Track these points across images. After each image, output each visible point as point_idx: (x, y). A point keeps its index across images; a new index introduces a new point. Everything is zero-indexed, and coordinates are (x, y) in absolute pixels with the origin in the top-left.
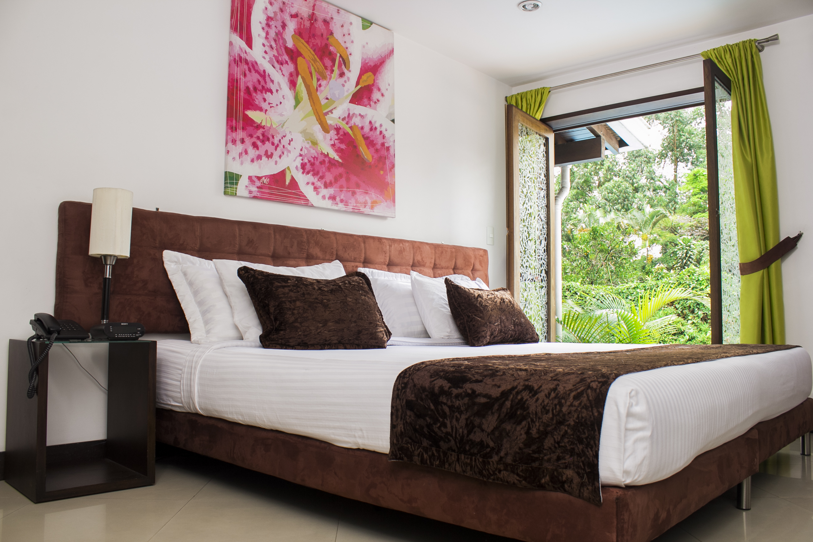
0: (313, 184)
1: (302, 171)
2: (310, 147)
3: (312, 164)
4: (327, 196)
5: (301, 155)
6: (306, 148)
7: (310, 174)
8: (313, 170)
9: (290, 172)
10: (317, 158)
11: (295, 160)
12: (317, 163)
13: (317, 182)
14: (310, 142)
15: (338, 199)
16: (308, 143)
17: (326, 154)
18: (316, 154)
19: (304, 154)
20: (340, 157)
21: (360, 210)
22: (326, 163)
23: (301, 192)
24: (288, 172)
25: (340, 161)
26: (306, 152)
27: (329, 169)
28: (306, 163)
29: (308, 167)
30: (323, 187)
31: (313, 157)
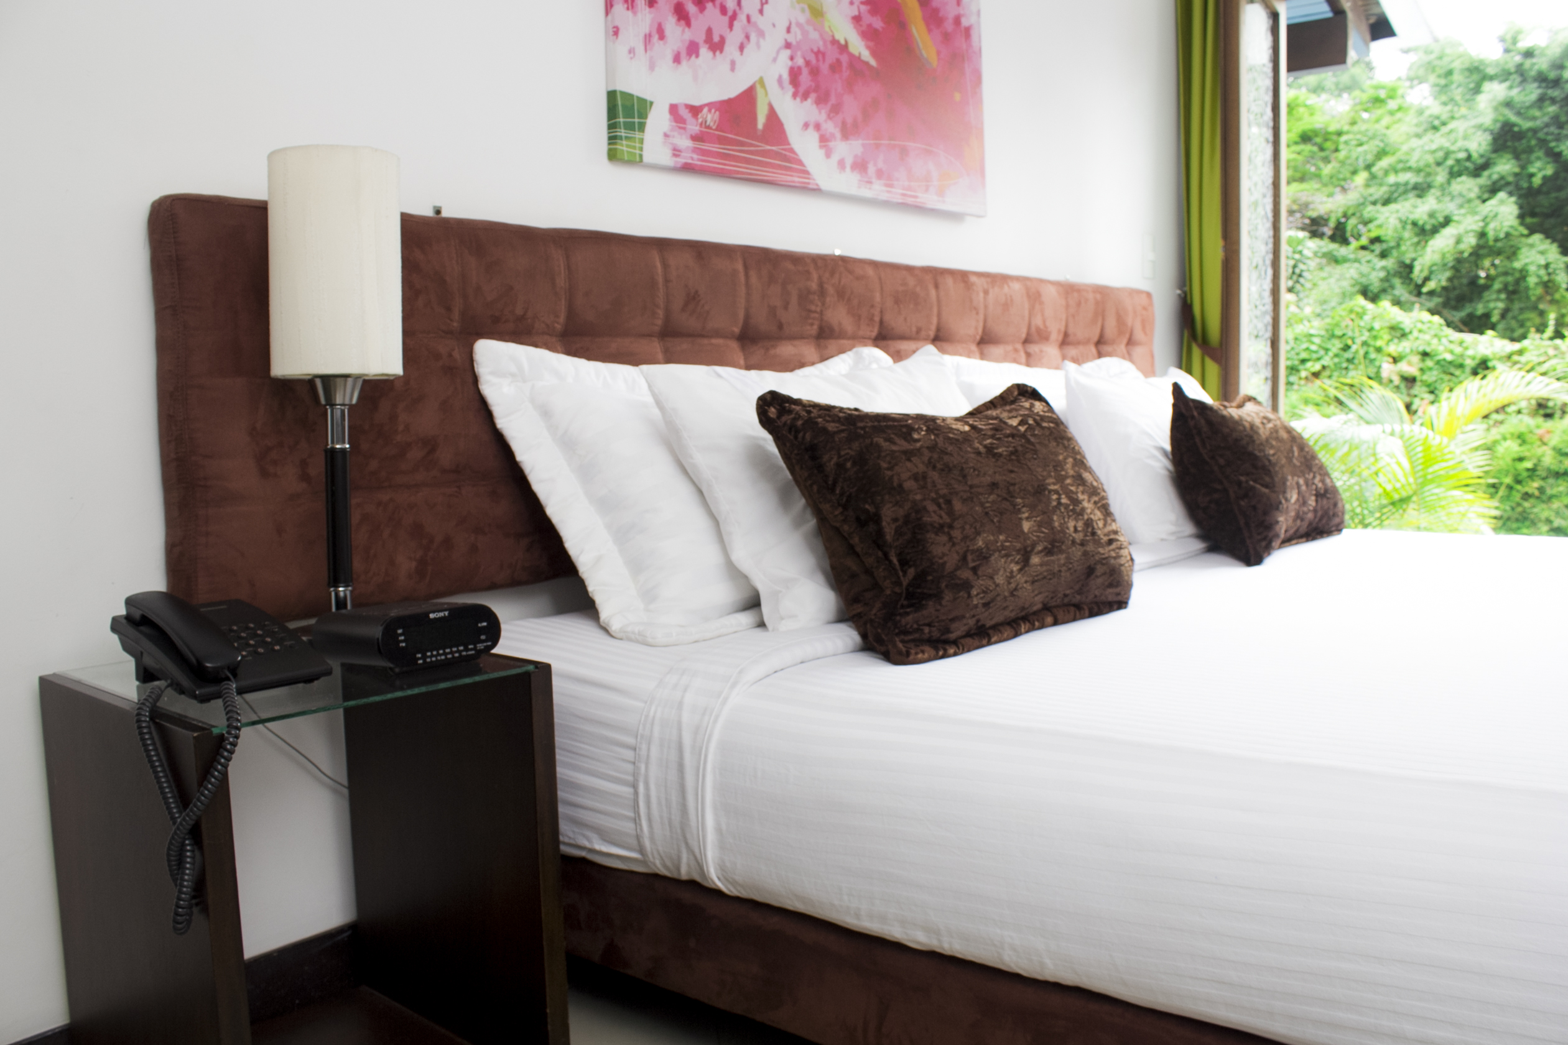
0: (817, 127)
1: (790, 90)
2: (808, 22)
3: (815, 72)
4: (849, 162)
5: (788, 45)
6: (799, 25)
7: (809, 101)
8: (816, 89)
9: (766, 94)
10: (824, 54)
11: (775, 60)
12: (824, 68)
13: (826, 121)
14: (806, 7)
15: (871, 169)
16: (803, 11)
17: (843, 42)
18: (821, 43)
19: (794, 43)
20: (874, 54)
21: (916, 197)
22: (844, 69)
23: (792, 151)
24: (760, 91)
25: (873, 62)
26: (799, 37)
27: (849, 86)
28: (799, 68)
29: (805, 78)
30: (838, 135)
31: (815, 50)
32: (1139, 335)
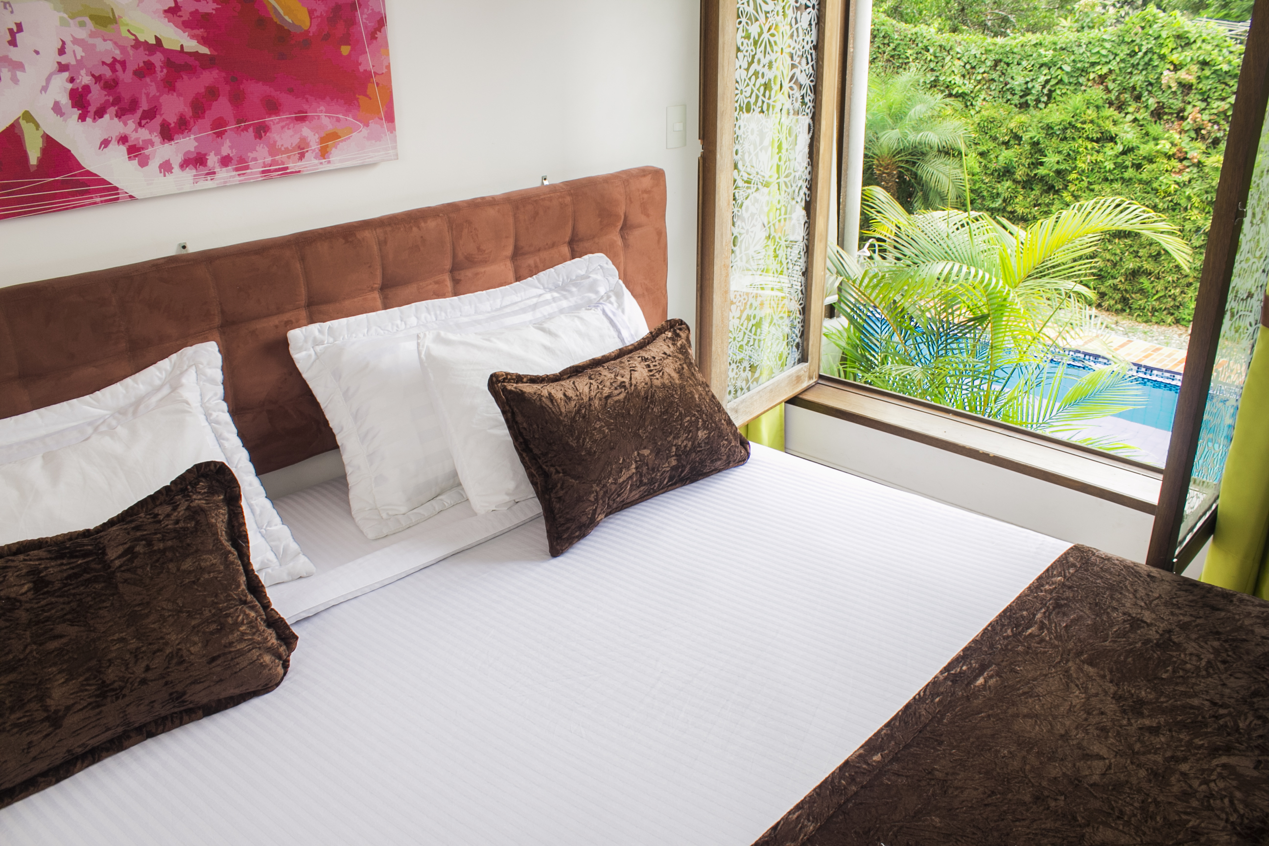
0: (123, 139)
1: (77, 112)
2: (92, 35)
3: (110, 86)
4: (176, 162)
5: (63, 68)
6: (76, 41)
7: (107, 117)
8: (117, 101)
9: (38, 126)
10: (123, 64)
11: (45, 89)
12: (126, 77)
13: (136, 130)
14: (87, 20)
15: (212, 160)
16: (82, 25)
17: (153, 41)
18: (117, 52)
19: (73, 62)
20: (204, 41)
21: (287, 168)
22: (158, 69)
23: (89, 173)
24: (28, 130)
25: (204, 50)
26: (80, 52)
27: (169, 85)
28: (87, 89)
29: (97, 96)
30: (157, 139)
31: (109, 61)
32: (637, 217)
